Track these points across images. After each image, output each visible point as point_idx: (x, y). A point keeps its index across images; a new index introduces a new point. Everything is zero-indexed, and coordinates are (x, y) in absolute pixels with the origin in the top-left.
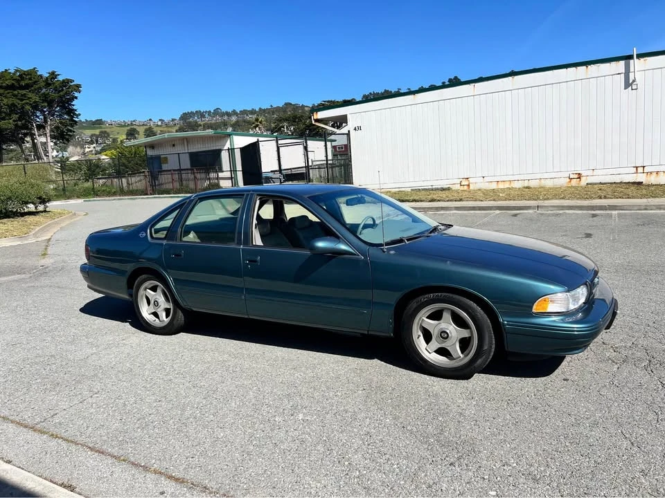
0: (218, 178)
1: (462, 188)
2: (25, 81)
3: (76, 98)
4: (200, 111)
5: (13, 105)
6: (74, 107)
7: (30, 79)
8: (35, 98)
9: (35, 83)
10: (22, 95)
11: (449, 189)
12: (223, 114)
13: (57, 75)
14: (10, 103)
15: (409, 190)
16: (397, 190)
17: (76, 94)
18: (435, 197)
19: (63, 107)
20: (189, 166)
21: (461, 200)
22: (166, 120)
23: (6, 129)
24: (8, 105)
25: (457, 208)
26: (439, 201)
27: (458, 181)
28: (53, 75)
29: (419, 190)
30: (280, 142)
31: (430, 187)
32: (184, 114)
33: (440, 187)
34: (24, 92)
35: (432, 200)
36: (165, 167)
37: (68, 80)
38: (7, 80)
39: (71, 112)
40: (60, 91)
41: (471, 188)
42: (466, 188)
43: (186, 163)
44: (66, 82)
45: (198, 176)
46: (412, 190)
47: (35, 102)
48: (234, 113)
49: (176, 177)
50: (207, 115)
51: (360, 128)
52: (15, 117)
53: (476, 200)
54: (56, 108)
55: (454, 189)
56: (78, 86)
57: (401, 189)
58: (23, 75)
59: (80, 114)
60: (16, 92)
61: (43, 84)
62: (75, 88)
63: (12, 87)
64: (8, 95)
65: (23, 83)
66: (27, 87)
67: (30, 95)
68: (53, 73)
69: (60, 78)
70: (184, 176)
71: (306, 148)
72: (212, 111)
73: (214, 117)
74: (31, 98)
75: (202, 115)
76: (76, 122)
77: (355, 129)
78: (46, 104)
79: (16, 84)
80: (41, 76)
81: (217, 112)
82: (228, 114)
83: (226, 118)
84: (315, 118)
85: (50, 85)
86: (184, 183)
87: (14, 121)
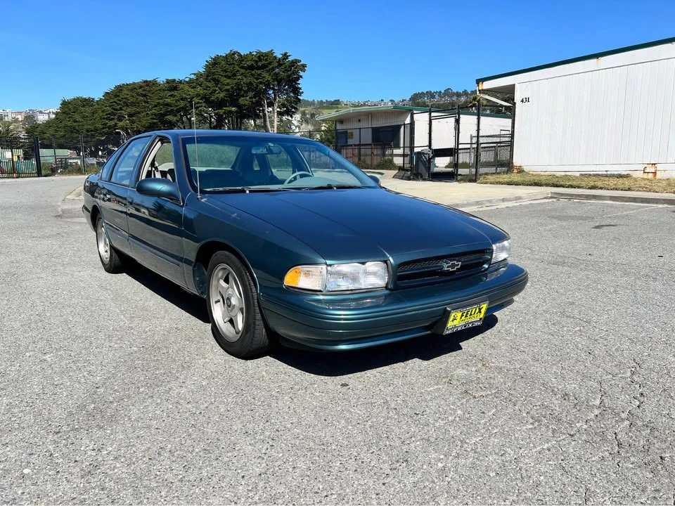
0: (392, 155)
1: (645, 176)
2: (262, 62)
3: (301, 77)
4: (431, 92)
5: (250, 83)
6: (300, 86)
7: (266, 60)
8: (268, 77)
9: (270, 63)
10: (258, 75)
11: (627, 176)
12: (453, 94)
13: (288, 56)
14: (248, 81)
15: (578, 174)
16: (563, 174)
17: (301, 73)
18: (599, 184)
19: (290, 86)
20: (370, 141)
21: (629, 189)
22: (396, 102)
23: (245, 105)
24: (246, 84)
25: (613, 198)
26: (601, 188)
27: (642, 167)
28: (285, 56)
29: (590, 175)
30: (433, 114)
31: (605, 173)
32: (416, 95)
33: (616, 173)
34: (259, 72)
35: (593, 188)
36: (350, 142)
37: (296, 60)
38: (248, 61)
39: (296, 91)
40: (288, 71)
41: (659, 175)
42: (651, 176)
43: (367, 138)
44: (295, 62)
45: (375, 152)
46: (581, 175)
47: (267, 81)
48: (465, 93)
49: (356, 151)
50: (437, 97)
51: (528, 100)
52: (251, 94)
53: (650, 191)
54: (285, 86)
55: (634, 176)
56: (304, 66)
57: (568, 173)
58: (261, 56)
59: (303, 92)
60: (253, 72)
61: (276, 64)
62: (301, 67)
63: (251, 68)
64: (248, 75)
65: (260, 64)
66: (263, 67)
67: (264, 74)
68: (285, 54)
69: (290, 59)
70: (363, 151)
71: (457, 121)
72: (443, 92)
73: (443, 97)
74: (264, 77)
75: (431, 95)
76: (300, 100)
77: (522, 101)
78: (276, 83)
79: (255, 65)
80: (275, 57)
81: (448, 93)
82: (458, 95)
83: (454, 98)
84: (480, 89)
85: (281, 65)
86: (362, 158)
87: (250, 98)
